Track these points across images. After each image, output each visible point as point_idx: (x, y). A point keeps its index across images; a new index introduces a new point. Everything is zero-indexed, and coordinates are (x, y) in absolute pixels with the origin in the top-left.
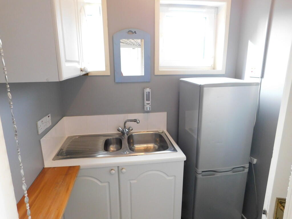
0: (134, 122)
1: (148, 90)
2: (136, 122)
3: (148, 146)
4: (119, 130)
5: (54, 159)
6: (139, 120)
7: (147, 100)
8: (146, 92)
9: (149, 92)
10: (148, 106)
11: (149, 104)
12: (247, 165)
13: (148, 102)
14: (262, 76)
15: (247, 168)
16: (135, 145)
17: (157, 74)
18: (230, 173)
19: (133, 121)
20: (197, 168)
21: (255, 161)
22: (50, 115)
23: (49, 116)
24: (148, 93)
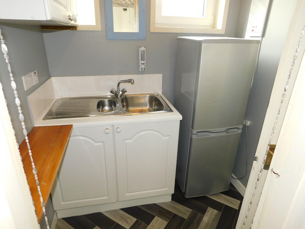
0: (129, 82)
1: (143, 49)
2: (130, 82)
3: (142, 109)
4: (112, 92)
5: (44, 119)
6: (133, 80)
7: (142, 60)
8: (141, 51)
9: (144, 51)
10: (143, 66)
11: (144, 64)
12: (241, 127)
13: (143, 62)
14: (263, 35)
15: (241, 129)
16: (129, 108)
17: (152, 32)
18: (224, 134)
19: (127, 82)
20: (192, 129)
21: (249, 123)
22: (36, 71)
23: (35, 73)
24: (142, 53)
